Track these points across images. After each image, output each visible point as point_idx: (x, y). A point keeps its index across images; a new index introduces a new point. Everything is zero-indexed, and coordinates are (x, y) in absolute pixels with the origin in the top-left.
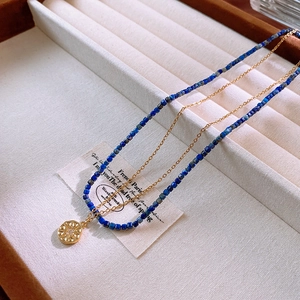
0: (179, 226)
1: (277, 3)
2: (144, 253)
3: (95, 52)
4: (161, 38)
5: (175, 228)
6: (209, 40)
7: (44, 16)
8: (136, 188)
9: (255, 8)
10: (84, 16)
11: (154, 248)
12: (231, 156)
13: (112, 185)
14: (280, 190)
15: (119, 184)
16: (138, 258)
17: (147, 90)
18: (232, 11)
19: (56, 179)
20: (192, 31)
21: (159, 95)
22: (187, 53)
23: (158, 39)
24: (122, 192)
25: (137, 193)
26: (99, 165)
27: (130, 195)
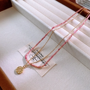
0: (54, 67)
2: (44, 75)
3: (30, 14)
4: (50, 11)
5: (53, 68)
6: (64, 12)
7: (15, 3)
8: (42, 55)
9: (77, 3)
10: (27, 4)
11: (47, 74)
12: (70, 46)
13: (35, 54)
14: (85, 57)
15: (37, 54)
16: (42, 77)
17: (46, 26)
18: (71, 3)
19: (18, 52)
20: (59, 9)
21: (49, 28)
23: (49, 11)
24: (38, 57)
25: (42, 57)
26: (31, 48)
27: (40, 57)
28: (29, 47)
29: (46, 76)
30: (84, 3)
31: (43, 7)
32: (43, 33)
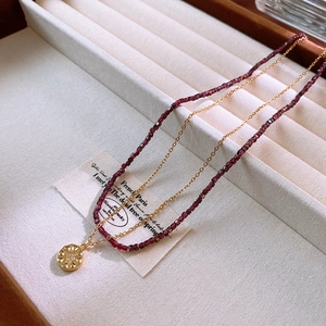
0: (188, 241)
1: (283, 3)
2: (151, 272)
3: (93, 54)
6: (213, 41)
8: (141, 201)
9: (260, 8)
11: (162, 266)
13: (114, 198)
14: (295, 201)
15: (122, 197)
16: (145, 277)
17: (151, 95)
19: (53, 191)
20: (197, 32)
22: (192, 55)
24: (126, 205)
25: (141, 206)
26: (100, 176)
27: (135, 208)
28: (95, 171)
29: (157, 273)
30: (285, 10)
31: (140, 27)
32: (143, 118)
